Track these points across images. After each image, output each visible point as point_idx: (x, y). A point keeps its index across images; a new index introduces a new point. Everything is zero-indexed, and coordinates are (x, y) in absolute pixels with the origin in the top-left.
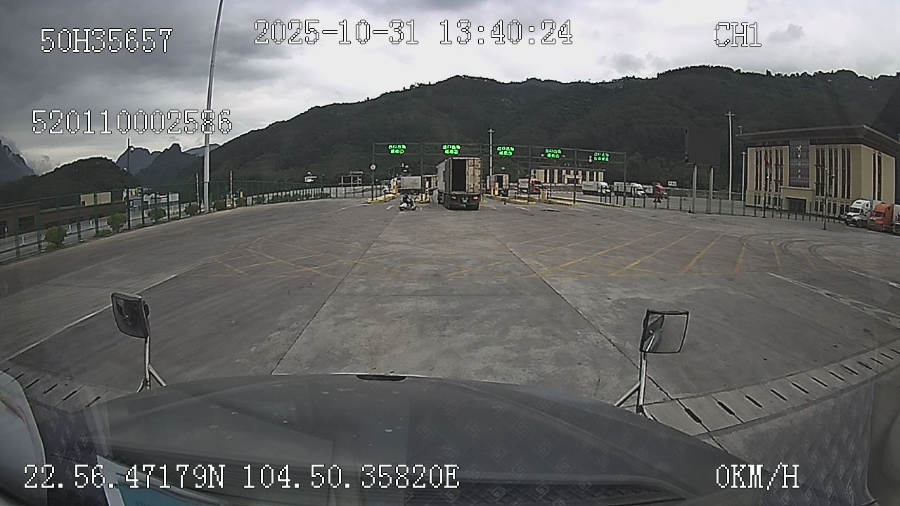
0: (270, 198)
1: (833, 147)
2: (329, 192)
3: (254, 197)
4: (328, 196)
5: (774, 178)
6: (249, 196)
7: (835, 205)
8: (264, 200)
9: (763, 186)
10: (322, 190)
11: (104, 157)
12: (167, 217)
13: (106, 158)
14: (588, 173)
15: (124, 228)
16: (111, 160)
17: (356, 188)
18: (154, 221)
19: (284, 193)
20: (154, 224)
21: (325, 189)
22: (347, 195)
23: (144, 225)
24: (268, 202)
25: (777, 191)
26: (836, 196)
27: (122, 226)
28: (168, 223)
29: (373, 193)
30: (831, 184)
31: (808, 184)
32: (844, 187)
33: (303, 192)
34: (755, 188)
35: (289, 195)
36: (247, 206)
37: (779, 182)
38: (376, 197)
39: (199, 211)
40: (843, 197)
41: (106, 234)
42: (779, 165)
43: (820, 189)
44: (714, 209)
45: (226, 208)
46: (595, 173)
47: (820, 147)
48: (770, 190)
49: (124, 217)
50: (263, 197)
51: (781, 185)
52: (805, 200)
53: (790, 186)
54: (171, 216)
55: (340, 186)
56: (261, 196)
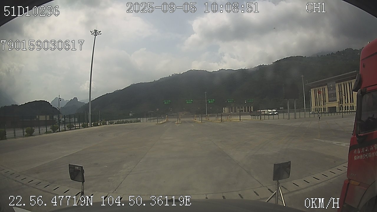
0: (116, 122)
1: (345, 82)
2: (140, 119)
3: (109, 121)
4: (140, 121)
5: (322, 100)
6: (107, 121)
7: (348, 106)
8: (113, 123)
9: (318, 104)
10: (137, 119)
11: (45, 101)
12: (74, 128)
13: (46, 101)
14: (247, 107)
15: (57, 131)
16: (49, 102)
17: (151, 118)
18: (69, 129)
19: (121, 120)
20: (69, 130)
21: (138, 118)
22: (147, 121)
23: (65, 130)
24: (115, 124)
25: (324, 105)
26: (348, 103)
27: (57, 130)
28: (74, 130)
29: (158, 120)
30: (345, 98)
31: (336, 100)
32: (351, 98)
33: (129, 120)
34: (315, 105)
35: (124, 121)
36: (106, 125)
37: (324, 101)
38: (159, 122)
39: (87, 126)
40: (351, 102)
41: (50, 132)
42: (324, 95)
43: (341, 101)
44: (298, 117)
45: (98, 125)
46: (250, 107)
47: (339, 83)
48: (321, 105)
49: (57, 127)
50: (113, 121)
51: (325, 102)
52: (336, 107)
53: (329, 102)
54: (76, 127)
55: (144, 117)
56: (112, 121)
